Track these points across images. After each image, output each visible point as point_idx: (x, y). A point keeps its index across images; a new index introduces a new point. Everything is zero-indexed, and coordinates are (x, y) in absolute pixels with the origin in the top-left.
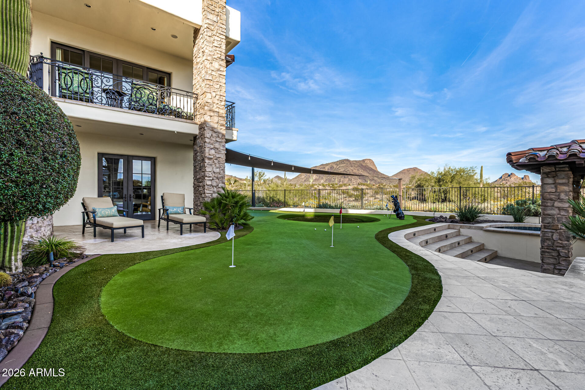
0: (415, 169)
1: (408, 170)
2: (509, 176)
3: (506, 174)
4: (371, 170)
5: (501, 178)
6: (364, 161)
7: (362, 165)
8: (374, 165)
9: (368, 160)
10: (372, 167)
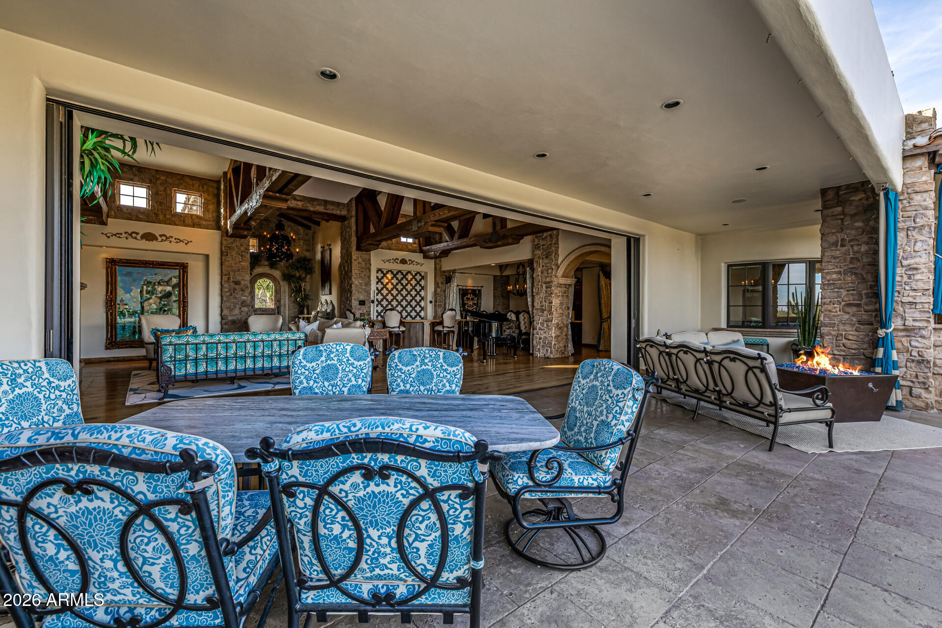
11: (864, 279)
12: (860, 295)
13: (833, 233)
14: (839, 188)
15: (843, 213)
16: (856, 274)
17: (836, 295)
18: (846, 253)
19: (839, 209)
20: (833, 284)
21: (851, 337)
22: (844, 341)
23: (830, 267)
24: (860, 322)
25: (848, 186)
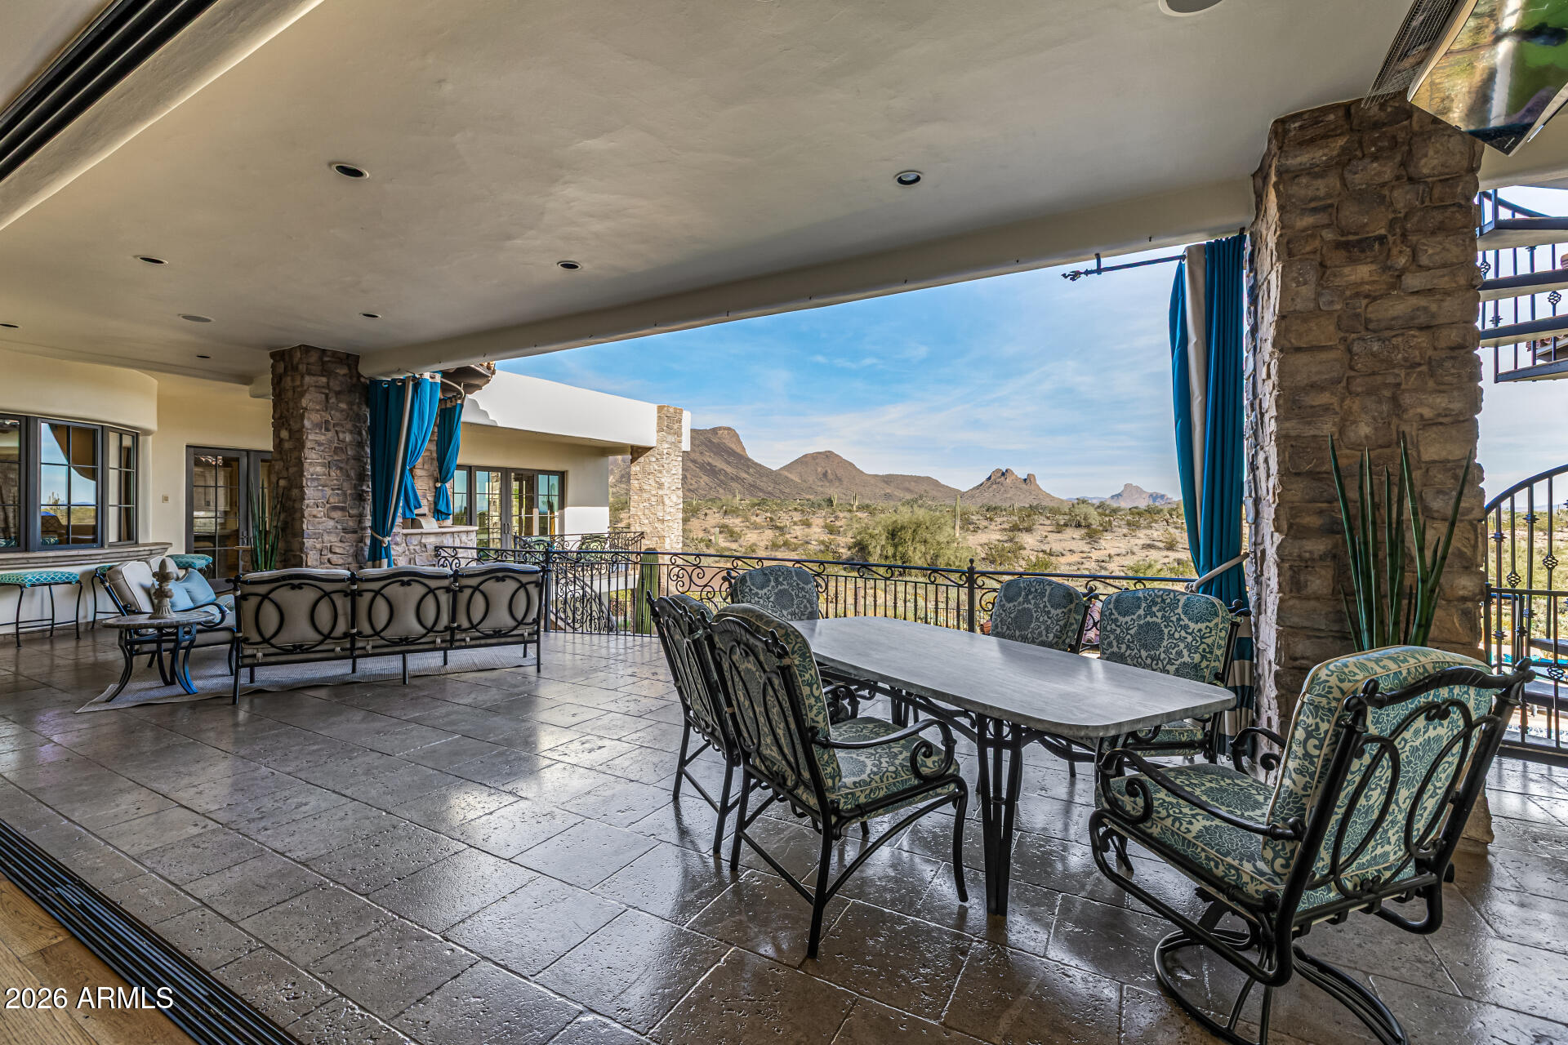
0: (828, 455)
1: (815, 456)
2: (1003, 474)
3: (998, 470)
4: (733, 453)
5: (990, 478)
6: (715, 431)
7: (710, 441)
8: (740, 443)
9: (725, 429)
10: (733, 446)
11: (348, 476)
12: (345, 494)
13: (318, 410)
14: (324, 351)
15: (328, 386)
16: (341, 469)
17: (320, 494)
18: (330, 441)
19: (324, 380)
20: (318, 479)
21: (337, 551)
22: (330, 556)
23: (314, 456)
24: (345, 530)
25: (334, 353)
